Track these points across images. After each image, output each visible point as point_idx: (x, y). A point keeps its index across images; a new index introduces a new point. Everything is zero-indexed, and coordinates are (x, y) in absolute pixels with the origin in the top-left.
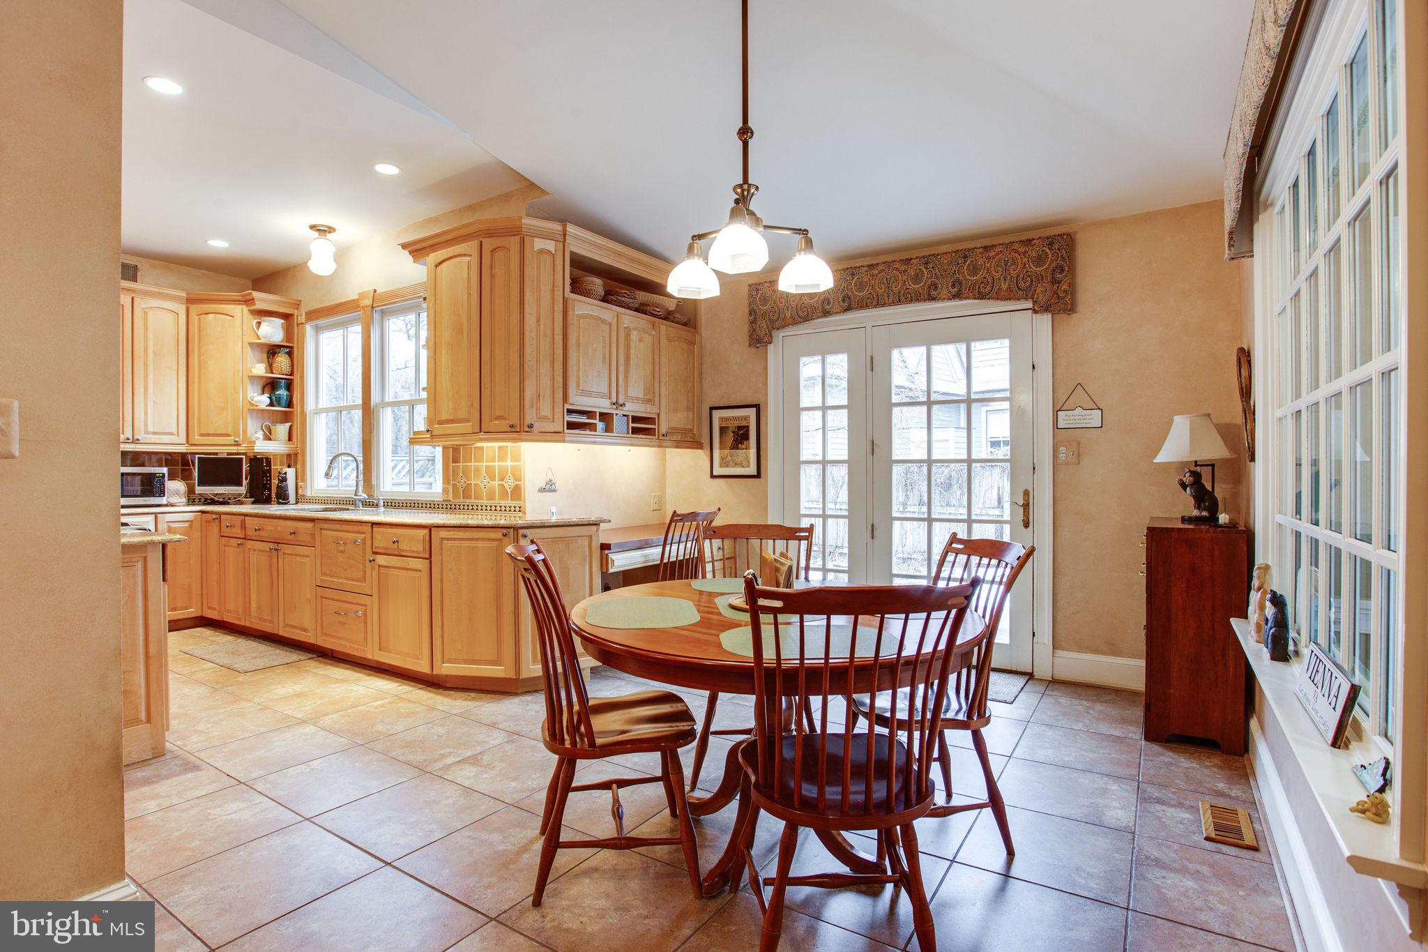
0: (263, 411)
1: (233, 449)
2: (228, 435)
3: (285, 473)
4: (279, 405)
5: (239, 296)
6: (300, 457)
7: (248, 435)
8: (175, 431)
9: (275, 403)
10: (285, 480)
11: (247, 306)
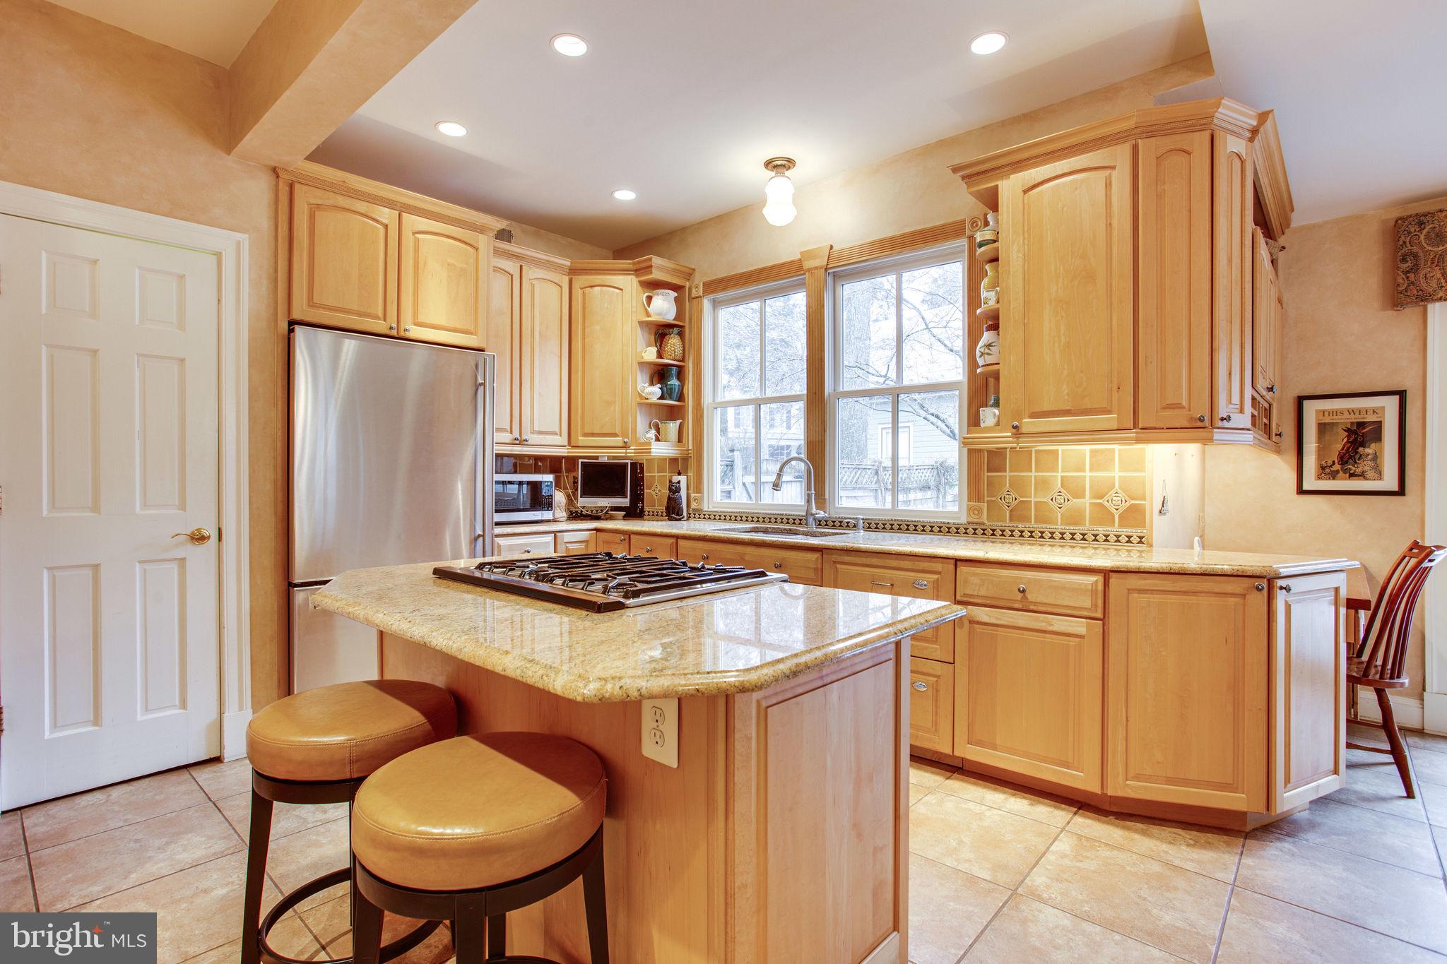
0: (651, 405)
1: (621, 452)
2: (615, 435)
3: (679, 482)
4: (671, 398)
5: (630, 264)
6: (692, 462)
7: (638, 436)
8: (558, 431)
9: (666, 395)
10: (678, 490)
11: (637, 276)
